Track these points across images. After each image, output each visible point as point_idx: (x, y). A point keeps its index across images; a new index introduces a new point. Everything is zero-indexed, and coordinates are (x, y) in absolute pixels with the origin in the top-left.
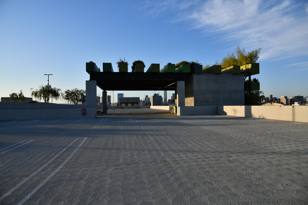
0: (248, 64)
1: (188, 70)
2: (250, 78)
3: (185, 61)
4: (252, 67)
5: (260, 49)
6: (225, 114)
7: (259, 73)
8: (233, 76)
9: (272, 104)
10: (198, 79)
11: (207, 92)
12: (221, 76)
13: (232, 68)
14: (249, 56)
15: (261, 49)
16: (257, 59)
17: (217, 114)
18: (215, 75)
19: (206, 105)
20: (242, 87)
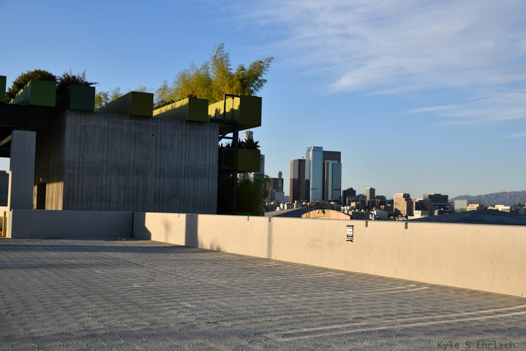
0: (233, 96)
1: (50, 101)
2: (235, 137)
3: (43, 69)
4: (240, 106)
5: (270, 60)
6: (147, 235)
7: (260, 126)
8: (188, 127)
9: (324, 212)
10: (78, 128)
11: (105, 169)
12: (151, 123)
13: (186, 105)
14: (239, 76)
15: (273, 61)
16: (262, 85)
17: (132, 237)
18: (134, 121)
19: (101, 210)
20: (212, 160)
